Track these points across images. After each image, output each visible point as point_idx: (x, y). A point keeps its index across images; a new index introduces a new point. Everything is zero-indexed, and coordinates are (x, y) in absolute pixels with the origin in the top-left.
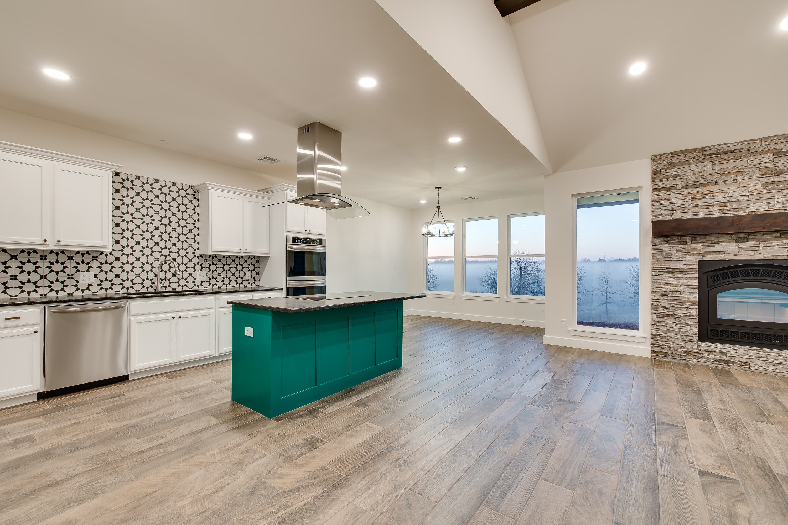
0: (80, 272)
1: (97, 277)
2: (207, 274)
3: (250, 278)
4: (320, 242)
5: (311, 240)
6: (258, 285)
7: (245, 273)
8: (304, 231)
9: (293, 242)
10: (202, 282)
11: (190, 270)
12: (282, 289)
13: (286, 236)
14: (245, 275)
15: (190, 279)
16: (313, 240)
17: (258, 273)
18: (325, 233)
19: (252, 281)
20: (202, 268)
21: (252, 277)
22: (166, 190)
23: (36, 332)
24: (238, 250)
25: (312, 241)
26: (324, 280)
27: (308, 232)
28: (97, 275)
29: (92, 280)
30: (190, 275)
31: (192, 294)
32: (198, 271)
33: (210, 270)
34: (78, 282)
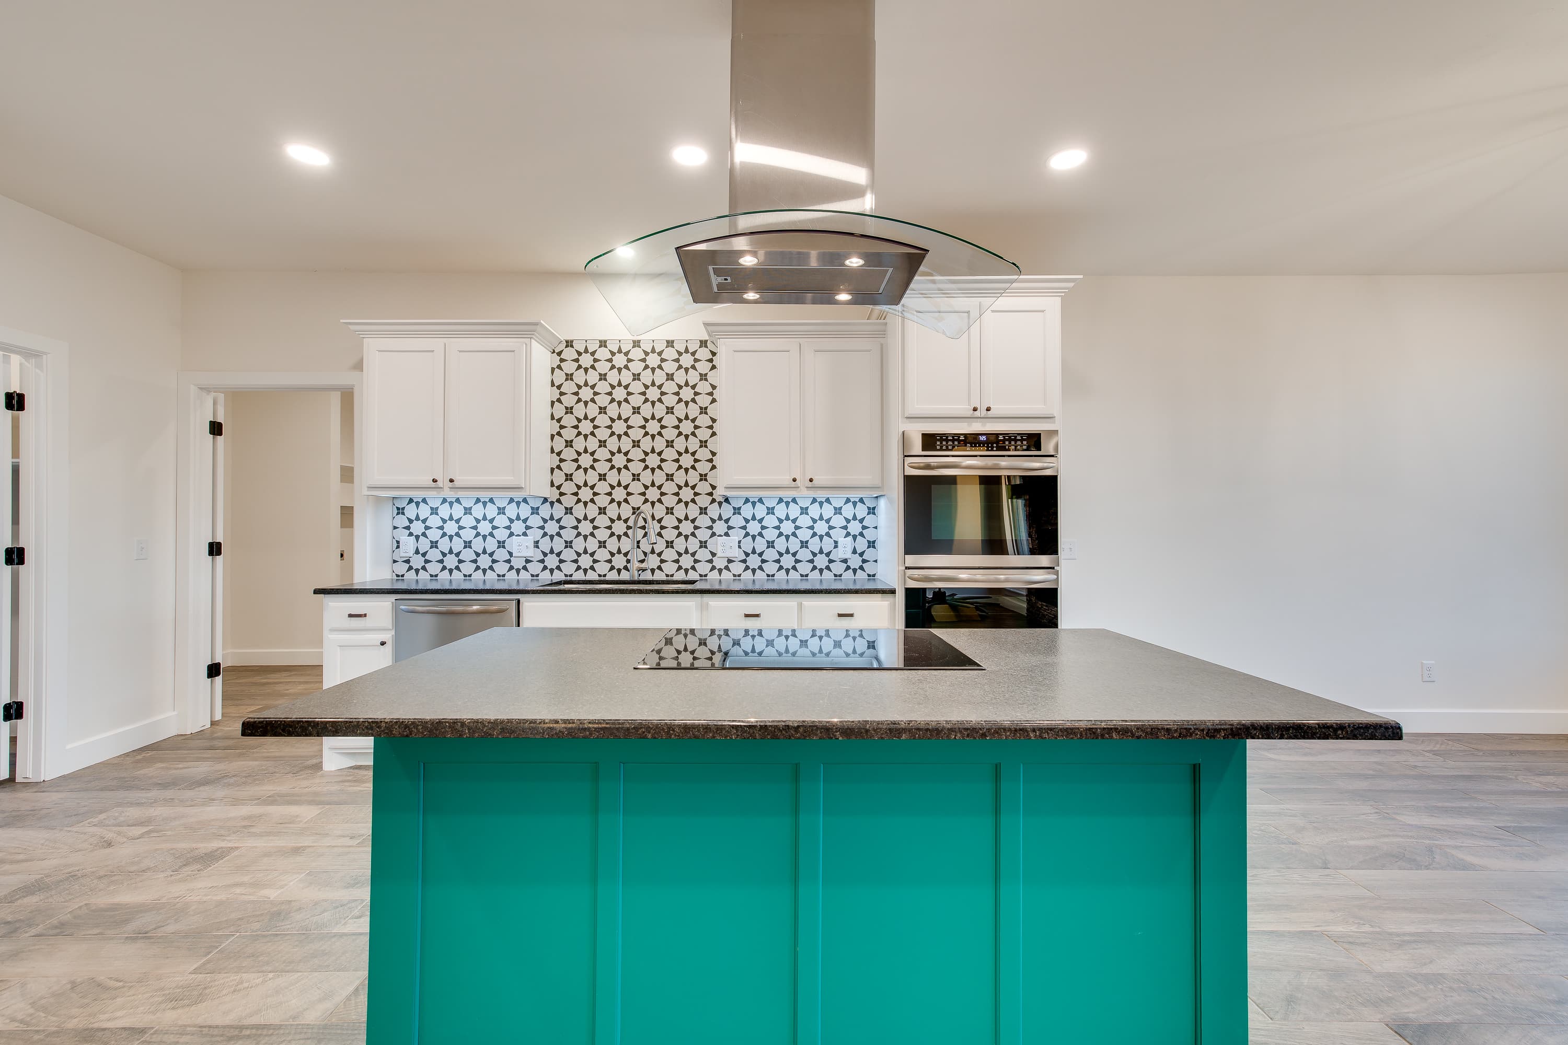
0: (514, 537)
1: (538, 547)
2: (740, 542)
3: (848, 555)
4: (1033, 441)
5: (992, 438)
6: (874, 575)
7: (836, 542)
8: (970, 413)
9: (924, 448)
10: (730, 561)
11: (703, 534)
12: (893, 592)
13: (903, 433)
14: (836, 547)
15: (703, 555)
16: (1001, 438)
17: (874, 542)
18: (1056, 411)
19: (855, 562)
20: (730, 528)
21: (854, 552)
22: (653, 360)
23: (383, 644)
24: (787, 481)
25: (998, 442)
26: (1053, 568)
27: (982, 412)
28: (537, 542)
29: (531, 552)
30: (703, 545)
31: (640, 592)
32: (719, 536)
33: (747, 534)
34: (511, 554)
